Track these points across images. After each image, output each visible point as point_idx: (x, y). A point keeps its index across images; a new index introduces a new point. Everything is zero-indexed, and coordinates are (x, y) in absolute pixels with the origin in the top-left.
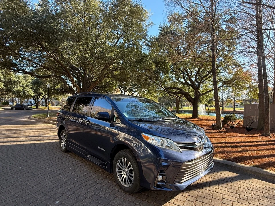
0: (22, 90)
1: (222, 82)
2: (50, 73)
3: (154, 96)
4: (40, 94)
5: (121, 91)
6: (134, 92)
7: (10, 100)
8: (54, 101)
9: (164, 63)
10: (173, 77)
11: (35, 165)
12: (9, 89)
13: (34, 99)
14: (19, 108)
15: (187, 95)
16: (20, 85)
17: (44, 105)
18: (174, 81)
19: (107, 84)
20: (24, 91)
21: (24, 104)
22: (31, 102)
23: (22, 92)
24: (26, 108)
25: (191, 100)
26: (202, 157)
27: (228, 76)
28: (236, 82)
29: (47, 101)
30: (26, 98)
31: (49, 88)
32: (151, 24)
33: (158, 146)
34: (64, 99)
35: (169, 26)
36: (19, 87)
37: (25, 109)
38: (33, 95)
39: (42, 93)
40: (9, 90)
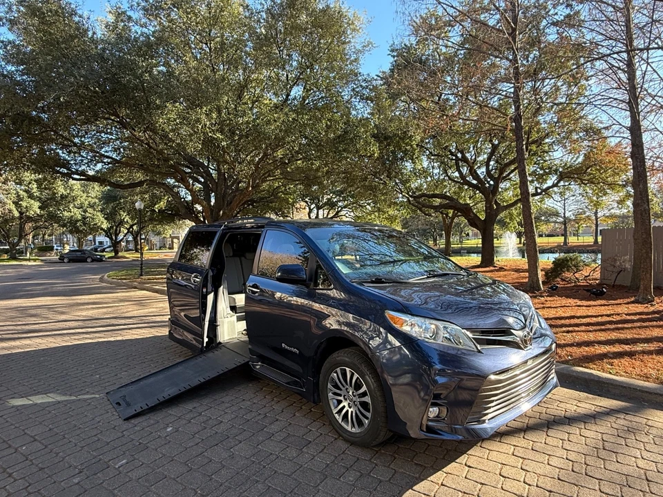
0: (79, 217)
1: (556, 174)
2: (139, 176)
3: (389, 215)
4: (121, 223)
5: (310, 208)
6: (340, 209)
7: (54, 240)
8: (155, 240)
9: (405, 136)
10: (433, 168)
11: (126, 371)
12: (52, 216)
13: (108, 237)
14: (78, 257)
15: (466, 211)
16: (75, 205)
17: (130, 248)
18: (436, 177)
19: (274, 192)
20: (84, 218)
21: (85, 248)
22: (101, 243)
23: (80, 220)
24: (92, 256)
25: (478, 223)
26: (529, 363)
27: (572, 158)
28: (592, 174)
29: (139, 238)
30: (90, 234)
31: (140, 210)
32: (368, 45)
33: (427, 340)
34: (176, 232)
35: (416, 45)
36: (72, 210)
37: (89, 260)
38: (105, 225)
39: (125, 220)
40: (53, 218)
